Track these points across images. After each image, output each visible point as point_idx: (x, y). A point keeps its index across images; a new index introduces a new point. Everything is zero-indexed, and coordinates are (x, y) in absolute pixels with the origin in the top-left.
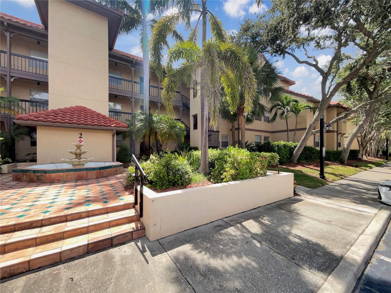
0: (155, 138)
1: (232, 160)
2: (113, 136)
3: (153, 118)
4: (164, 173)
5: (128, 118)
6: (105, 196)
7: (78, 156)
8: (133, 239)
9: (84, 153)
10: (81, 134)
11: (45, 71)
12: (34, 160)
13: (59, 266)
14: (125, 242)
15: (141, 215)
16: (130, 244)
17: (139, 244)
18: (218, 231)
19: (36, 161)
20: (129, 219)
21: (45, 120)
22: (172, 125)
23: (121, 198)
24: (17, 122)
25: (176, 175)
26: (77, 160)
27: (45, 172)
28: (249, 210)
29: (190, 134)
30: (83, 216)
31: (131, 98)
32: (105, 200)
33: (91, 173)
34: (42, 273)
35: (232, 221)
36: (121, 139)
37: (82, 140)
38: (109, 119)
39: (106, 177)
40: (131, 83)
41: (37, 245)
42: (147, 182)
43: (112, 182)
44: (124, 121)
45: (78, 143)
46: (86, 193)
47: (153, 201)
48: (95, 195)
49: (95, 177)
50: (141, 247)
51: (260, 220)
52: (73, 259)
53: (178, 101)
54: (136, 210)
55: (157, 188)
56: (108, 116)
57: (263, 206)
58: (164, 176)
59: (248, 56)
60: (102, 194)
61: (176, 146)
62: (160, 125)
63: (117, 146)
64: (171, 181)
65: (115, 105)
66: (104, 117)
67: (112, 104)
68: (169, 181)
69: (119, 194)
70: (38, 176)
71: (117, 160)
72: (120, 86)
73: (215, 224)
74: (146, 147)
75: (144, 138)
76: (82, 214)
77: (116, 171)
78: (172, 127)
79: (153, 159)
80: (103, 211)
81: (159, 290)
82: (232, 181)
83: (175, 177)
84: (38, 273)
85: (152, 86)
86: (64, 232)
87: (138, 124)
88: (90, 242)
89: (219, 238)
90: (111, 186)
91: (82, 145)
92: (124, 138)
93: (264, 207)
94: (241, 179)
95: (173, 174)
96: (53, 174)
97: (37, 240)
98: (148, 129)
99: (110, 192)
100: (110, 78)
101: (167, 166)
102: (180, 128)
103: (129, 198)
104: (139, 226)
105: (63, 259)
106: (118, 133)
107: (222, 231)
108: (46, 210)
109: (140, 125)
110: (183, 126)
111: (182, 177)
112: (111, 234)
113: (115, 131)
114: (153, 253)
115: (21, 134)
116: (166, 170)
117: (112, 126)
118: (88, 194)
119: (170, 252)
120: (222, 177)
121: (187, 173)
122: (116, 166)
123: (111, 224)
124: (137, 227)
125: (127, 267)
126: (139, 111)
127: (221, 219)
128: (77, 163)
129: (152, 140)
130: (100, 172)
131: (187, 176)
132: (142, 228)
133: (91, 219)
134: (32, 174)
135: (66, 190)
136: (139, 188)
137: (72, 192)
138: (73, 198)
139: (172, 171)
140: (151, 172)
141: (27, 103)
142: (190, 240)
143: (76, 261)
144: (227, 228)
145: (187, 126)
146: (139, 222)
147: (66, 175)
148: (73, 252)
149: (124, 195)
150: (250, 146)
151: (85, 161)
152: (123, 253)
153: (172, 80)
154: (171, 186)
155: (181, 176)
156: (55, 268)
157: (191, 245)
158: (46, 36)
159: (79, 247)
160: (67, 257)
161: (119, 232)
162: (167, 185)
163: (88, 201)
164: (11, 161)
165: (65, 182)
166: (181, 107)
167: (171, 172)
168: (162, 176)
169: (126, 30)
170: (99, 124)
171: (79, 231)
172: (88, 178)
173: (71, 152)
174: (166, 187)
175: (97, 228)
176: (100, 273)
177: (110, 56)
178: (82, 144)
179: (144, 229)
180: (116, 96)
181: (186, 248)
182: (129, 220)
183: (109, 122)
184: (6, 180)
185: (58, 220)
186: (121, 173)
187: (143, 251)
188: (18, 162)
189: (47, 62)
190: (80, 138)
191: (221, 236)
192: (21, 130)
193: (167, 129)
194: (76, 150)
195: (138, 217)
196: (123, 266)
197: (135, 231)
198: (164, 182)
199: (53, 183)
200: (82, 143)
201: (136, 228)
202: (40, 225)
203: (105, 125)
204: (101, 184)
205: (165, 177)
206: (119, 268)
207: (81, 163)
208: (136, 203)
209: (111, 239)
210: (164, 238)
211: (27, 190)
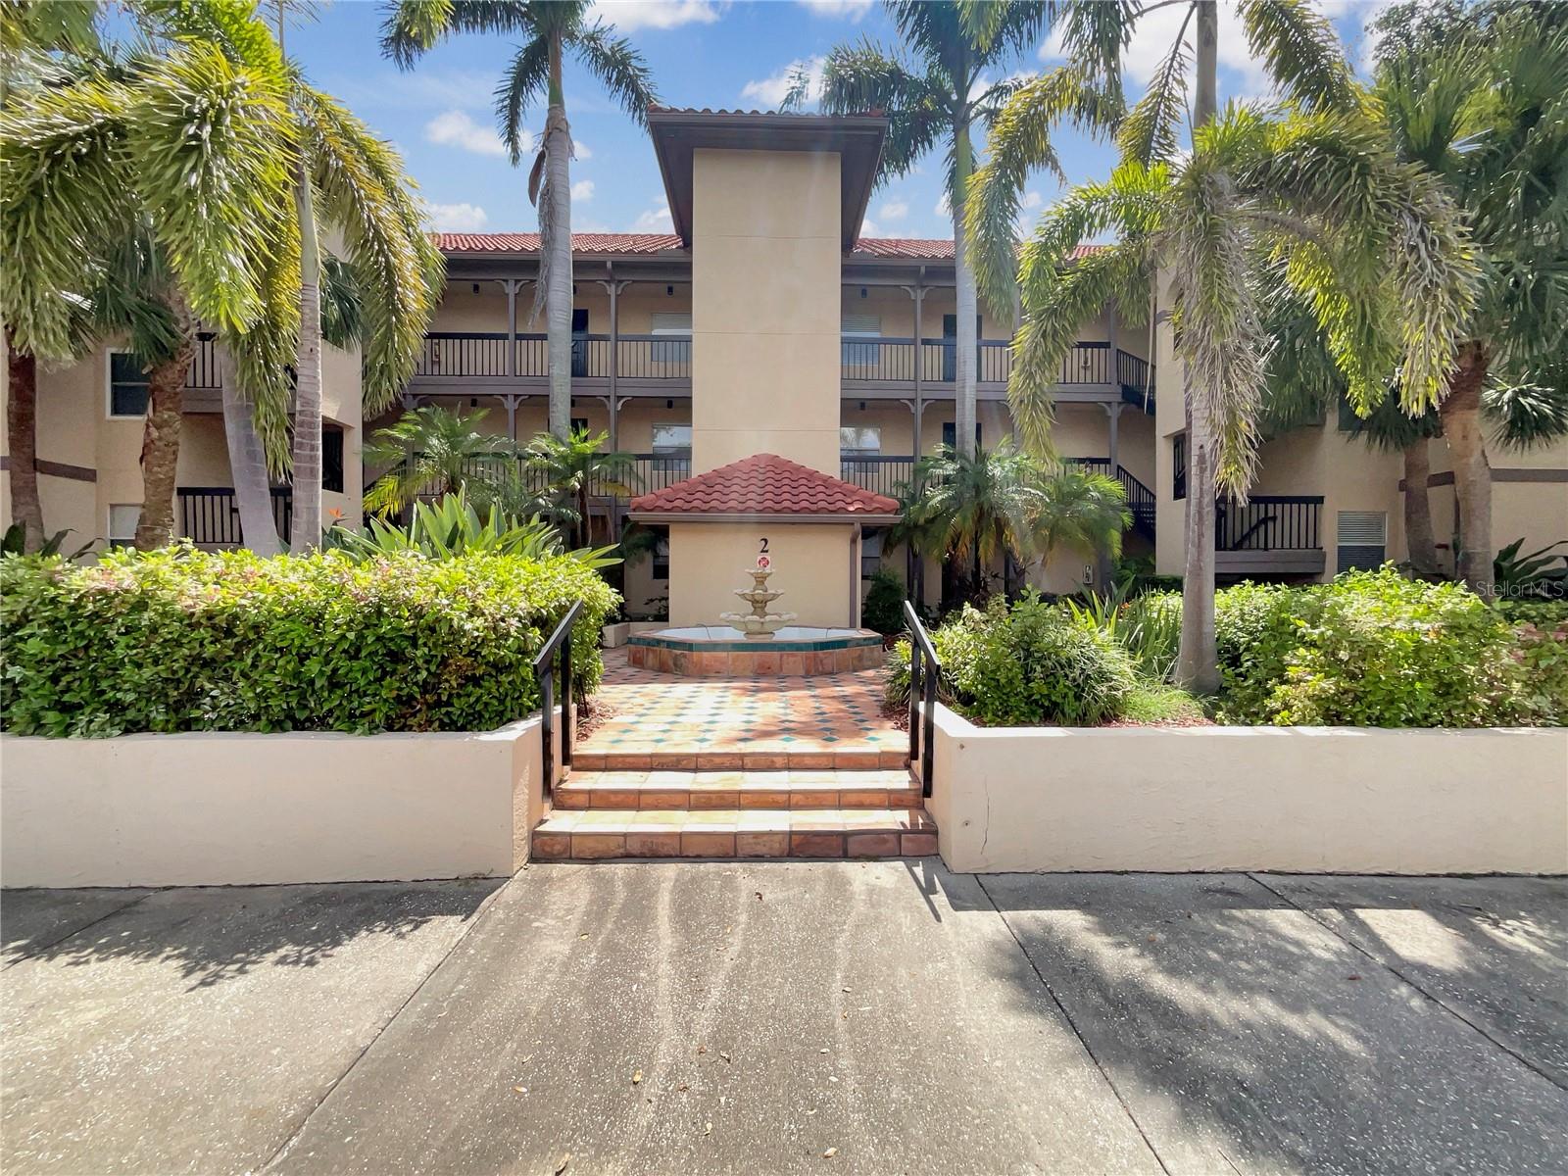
0: (996, 545)
1: (1322, 633)
2: (853, 541)
3: (990, 468)
4: (1010, 670)
5: (900, 479)
6: (829, 725)
7: (759, 605)
8: (900, 855)
9: (775, 596)
10: (766, 541)
11: (683, 365)
12: (662, 617)
13: (733, 865)
14: (879, 857)
15: (927, 792)
16: (892, 864)
17: (919, 871)
18: (1213, 907)
19: (667, 620)
20: (892, 796)
21: (687, 506)
22: (1066, 489)
23: (871, 734)
24: (634, 516)
25: (1058, 682)
26: (756, 618)
27: (688, 646)
28: (1423, 871)
29: (1154, 518)
30: (777, 766)
31: (912, 400)
32: (829, 734)
33: (791, 659)
34: (702, 867)
35: (1299, 889)
36: (876, 552)
37: (769, 558)
38: (840, 487)
39: (831, 673)
40: (912, 347)
41: (691, 808)
42: (954, 697)
43: (849, 690)
44: (888, 491)
45: (757, 569)
46: (782, 711)
47: (962, 747)
48: (803, 719)
49: (802, 673)
50: (922, 880)
51: (1475, 926)
52: (759, 858)
53: (1102, 380)
54: (913, 775)
55: (985, 720)
56: (837, 477)
57: (1529, 876)
58: (1010, 682)
59: (1499, 86)
60: (820, 718)
61: (1090, 572)
62: (1016, 492)
63: (864, 578)
64: (1036, 701)
65: (859, 435)
66: (827, 482)
67: (849, 431)
68: (1029, 700)
69: (867, 725)
70: (676, 658)
71: (865, 625)
72: (876, 366)
73: (1214, 881)
74: (962, 579)
75: (955, 546)
76: (775, 759)
77: (860, 658)
78: (1067, 497)
79: (971, 618)
80: (824, 762)
81: (965, 986)
82: (1318, 725)
83: (1054, 687)
84: (696, 865)
85: (988, 344)
86: (740, 792)
87: (933, 497)
88: (794, 829)
89: (1213, 927)
90: (844, 699)
91: (769, 575)
92: (888, 547)
93: (1538, 880)
94: (1379, 722)
95: (1047, 676)
96: (705, 654)
97: (692, 796)
98: (970, 512)
99: (841, 714)
100: (846, 345)
101: (1027, 647)
102: (1104, 501)
103: (897, 740)
104: (921, 821)
105: (740, 853)
106: (868, 532)
107: (1236, 913)
108: (702, 736)
109: (939, 498)
110: (1115, 488)
111: (1083, 691)
112: (844, 825)
113: (858, 527)
114: (957, 902)
115: (637, 546)
116: (1019, 659)
117: (851, 509)
118: (786, 714)
119: (1008, 915)
120: (1272, 704)
121: (1103, 677)
122: (858, 643)
123: (844, 800)
124: (914, 823)
125: (882, 910)
126: (940, 448)
127: (1245, 873)
128: (756, 627)
129: (988, 552)
130: (816, 656)
131: (1102, 689)
132: (926, 828)
133: (795, 775)
134: (665, 650)
135: (735, 698)
136: (922, 706)
137: (750, 705)
138: (752, 718)
139: (1043, 666)
140: (966, 664)
141: (648, 462)
142: (1089, 904)
143: (767, 866)
144: (1265, 907)
145: (1141, 485)
146: (922, 812)
147: (734, 660)
148: (760, 840)
149: (881, 728)
150: (1541, 569)
151: (776, 621)
152: (873, 880)
153: (1045, 331)
154: (1038, 719)
155: (1078, 686)
156: (726, 865)
157: (1090, 918)
158: (686, 268)
159: (771, 833)
160: (748, 851)
161: (862, 824)
162: (1023, 714)
163: (788, 730)
164: (619, 618)
165: (732, 678)
166: (1115, 405)
167: (1038, 668)
168: (1003, 681)
169: (897, 166)
170: (814, 507)
171: (770, 798)
172: (785, 672)
173: (743, 596)
174: (1016, 718)
175: (810, 801)
176: (818, 903)
177: (847, 271)
178: (768, 570)
179: (936, 833)
180: (863, 404)
181: (1070, 922)
182: (892, 800)
183: (840, 496)
184: (616, 663)
185: (727, 762)
186: (876, 666)
187: (928, 890)
188: (632, 620)
189: (688, 340)
190: (763, 551)
191: (1223, 924)
192: (638, 536)
193: (1047, 505)
194: (755, 590)
195: (918, 796)
196: (873, 906)
197: (906, 832)
198: (1013, 700)
199: (706, 677)
200: (769, 566)
201: (911, 824)
202: (693, 766)
203: (831, 507)
204: (818, 692)
205: (1016, 682)
206: (861, 908)
207: (767, 628)
208: (914, 754)
209: (845, 836)
210: (998, 874)
211: (657, 688)
